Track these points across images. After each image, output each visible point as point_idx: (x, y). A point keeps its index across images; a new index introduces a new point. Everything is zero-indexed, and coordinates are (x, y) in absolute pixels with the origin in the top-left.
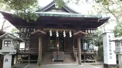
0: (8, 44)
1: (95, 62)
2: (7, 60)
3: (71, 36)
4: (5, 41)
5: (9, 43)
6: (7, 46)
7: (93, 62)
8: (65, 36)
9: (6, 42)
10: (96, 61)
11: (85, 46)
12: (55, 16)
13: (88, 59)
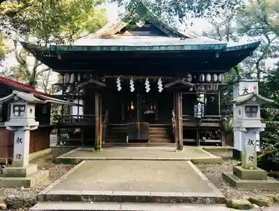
0: (20, 111)
1: (220, 144)
2: (20, 140)
3: (161, 89)
4: (14, 106)
5: (23, 109)
6: (19, 115)
7: (216, 145)
8: (148, 90)
9: (17, 108)
10: (223, 143)
11: (199, 110)
12: (121, 50)
13: (204, 138)
